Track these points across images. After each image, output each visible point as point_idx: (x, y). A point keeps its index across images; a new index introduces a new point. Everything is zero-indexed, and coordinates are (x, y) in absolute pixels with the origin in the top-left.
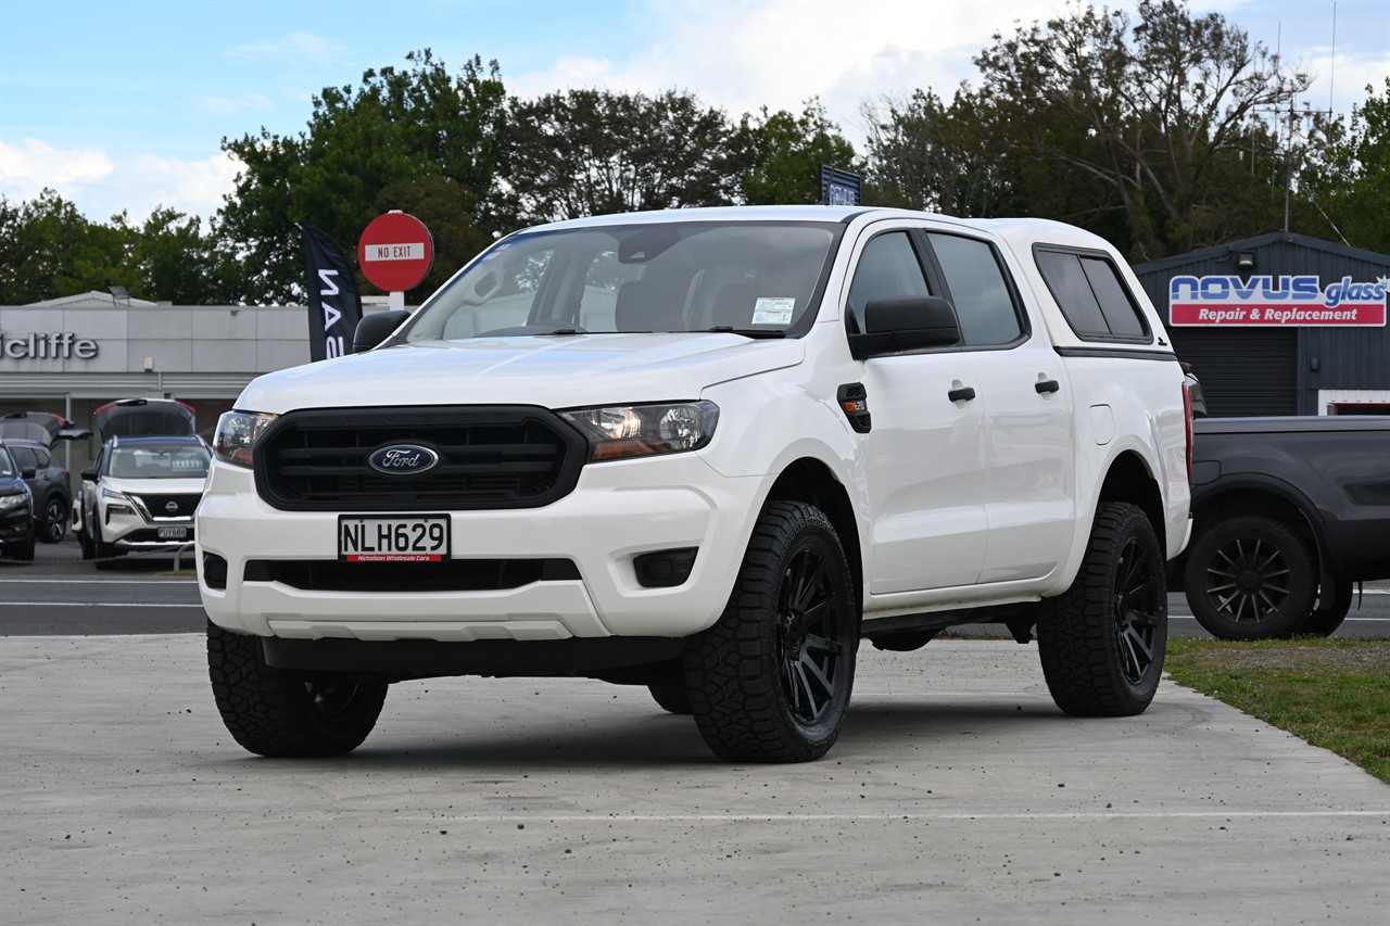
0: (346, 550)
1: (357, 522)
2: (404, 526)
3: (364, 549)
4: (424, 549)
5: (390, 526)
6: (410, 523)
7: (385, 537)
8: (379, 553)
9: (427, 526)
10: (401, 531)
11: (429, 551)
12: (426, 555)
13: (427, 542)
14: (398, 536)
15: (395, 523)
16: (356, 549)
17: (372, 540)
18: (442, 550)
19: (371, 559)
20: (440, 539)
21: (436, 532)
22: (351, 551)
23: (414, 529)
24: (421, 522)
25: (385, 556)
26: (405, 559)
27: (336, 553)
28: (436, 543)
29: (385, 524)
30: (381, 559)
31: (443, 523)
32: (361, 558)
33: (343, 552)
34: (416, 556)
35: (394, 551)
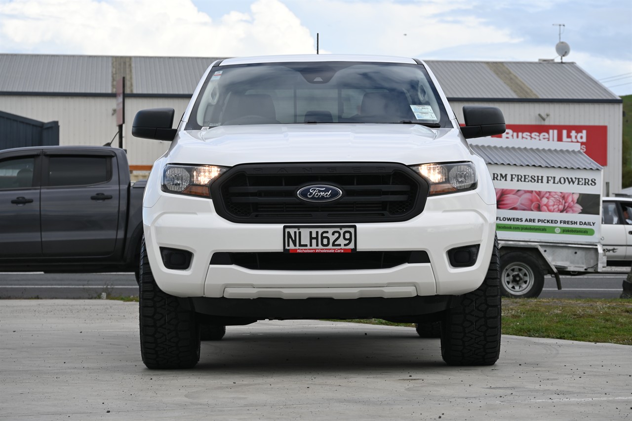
0: (289, 246)
1: (296, 230)
2: (327, 232)
3: (300, 245)
4: (340, 245)
5: (317, 232)
6: (331, 231)
7: (314, 238)
8: (311, 248)
9: (342, 232)
10: (325, 235)
11: (343, 247)
12: (341, 249)
13: (341, 241)
14: (323, 238)
15: (320, 231)
16: (295, 245)
17: (305, 240)
18: (352, 246)
19: (305, 251)
20: (350, 239)
21: (347, 236)
22: (292, 246)
23: (333, 234)
24: (338, 229)
25: (315, 249)
26: (328, 251)
27: (282, 248)
28: (348, 242)
29: (314, 231)
30: (312, 251)
31: (352, 230)
32: (298, 251)
33: (287, 247)
34: (335, 249)
35: (320, 246)
